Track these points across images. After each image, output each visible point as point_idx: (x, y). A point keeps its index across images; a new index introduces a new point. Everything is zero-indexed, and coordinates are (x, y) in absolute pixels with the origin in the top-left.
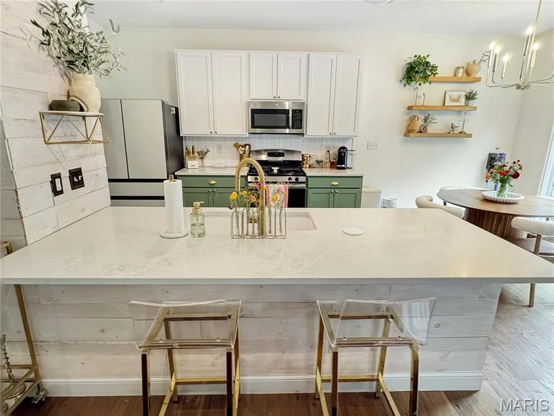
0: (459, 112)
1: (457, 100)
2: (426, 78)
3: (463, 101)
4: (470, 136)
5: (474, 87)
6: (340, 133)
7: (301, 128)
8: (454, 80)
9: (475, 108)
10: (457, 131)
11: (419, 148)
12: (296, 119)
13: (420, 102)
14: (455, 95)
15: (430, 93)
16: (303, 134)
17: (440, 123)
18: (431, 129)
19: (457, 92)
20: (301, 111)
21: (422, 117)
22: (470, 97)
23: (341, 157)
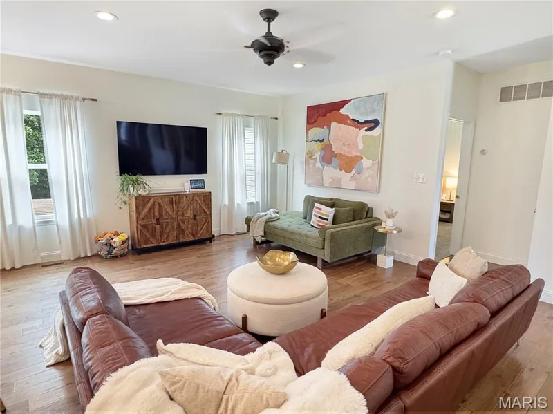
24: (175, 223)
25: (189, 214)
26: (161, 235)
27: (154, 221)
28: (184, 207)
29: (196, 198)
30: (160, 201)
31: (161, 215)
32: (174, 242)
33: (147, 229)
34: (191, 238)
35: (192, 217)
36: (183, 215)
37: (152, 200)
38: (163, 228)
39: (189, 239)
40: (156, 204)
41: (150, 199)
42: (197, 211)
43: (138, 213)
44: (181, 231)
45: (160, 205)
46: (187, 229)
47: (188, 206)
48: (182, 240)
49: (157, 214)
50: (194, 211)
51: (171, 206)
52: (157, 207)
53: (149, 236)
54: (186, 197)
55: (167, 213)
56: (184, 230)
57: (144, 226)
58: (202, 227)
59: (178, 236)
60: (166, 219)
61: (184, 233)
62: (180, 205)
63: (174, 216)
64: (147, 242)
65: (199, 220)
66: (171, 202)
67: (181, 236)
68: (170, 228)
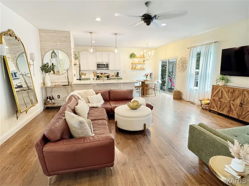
0: (143, 64)
2: (134, 57)
4: (145, 69)
5: (144, 59)
6: (117, 69)
8: (141, 58)
9: (145, 63)
10: (142, 68)
11: (135, 72)
12: (107, 66)
13: (134, 62)
14: (141, 61)
15: (136, 60)
16: (108, 69)
17: (139, 67)
18: (137, 68)
20: (108, 64)
21: (135, 65)
22: (144, 61)
23: (118, 74)
24: (228, 104)
25: (238, 101)
26: (220, 108)
27: (218, 98)
28: (235, 96)
29: (245, 92)
30: (223, 89)
31: (222, 97)
32: (226, 114)
33: (215, 102)
34: (236, 117)
35: (239, 104)
36: (234, 100)
37: (219, 88)
38: (222, 104)
39: (233, 116)
40: (221, 91)
41: (218, 87)
42: (244, 102)
43: (213, 93)
44: (230, 110)
45: (222, 91)
46: (235, 110)
47: (238, 96)
48: (230, 115)
49: (220, 96)
50: (241, 101)
51: (228, 94)
52: (221, 92)
53: (215, 105)
54: (238, 90)
55: (225, 97)
56: (232, 110)
57: (213, 100)
58: (246, 113)
59: (229, 112)
60: (224, 100)
61: (233, 112)
62: (233, 94)
63: (229, 99)
64: (213, 108)
65: (245, 108)
66: (229, 92)
67: (231, 112)
68: (225, 105)
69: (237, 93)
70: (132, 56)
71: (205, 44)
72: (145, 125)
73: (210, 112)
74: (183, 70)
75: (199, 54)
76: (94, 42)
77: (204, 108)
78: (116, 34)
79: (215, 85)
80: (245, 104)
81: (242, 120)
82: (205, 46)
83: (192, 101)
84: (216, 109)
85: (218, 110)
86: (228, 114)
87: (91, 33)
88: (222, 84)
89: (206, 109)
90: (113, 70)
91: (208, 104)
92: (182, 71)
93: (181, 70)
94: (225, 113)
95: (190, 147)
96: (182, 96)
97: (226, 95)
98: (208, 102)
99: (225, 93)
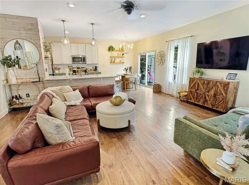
0: (122, 58)
1: (121, 55)
2: (113, 50)
3: (122, 56)
4: (124, 63)
5: (123, 52)
6: (95, 63)
7: (85, 61)
8: (120, 51)
9: (124, 57)
10: (122, 62)
11: (114, 66)
12: (84, 60)
13: (113, 56)
14: (120, 54)
15: (115, 54)
16: (86, 63)
17: (118, 60)
18: (116, 62)
19: (120, 53)
20: (85, 58)
21: (114, 59)
22: (123, 54)
23: (96, 68)
24: (204, 95)
25: (212, 92)
26: (197, 99)
27: (195, 90)
28: (210, 87)
29: (218, 84)
30: (199, 81)
31: (198, 89)
32: (202, 104)
33: (192, 93)
34: (210, 107)
35: (213, 95)
36: (208, 92)
37: (195, 81)
38: (198, 95)
39: (208, 106)
40: (197, 83)
41: (195, 80)
42: (217, 93)
43: (190, 85)
44: (206, 101)
46: (210, 101)
47: (212, 88)
48: (206, 105)
49: (196, 88)
50: (215, 92)
51: (203, 86)
52: (197, 84)
53: (192, 97)
54: (213, 82)
55: (201, 89)
56: (207, 100)
57: (191, 91)
58: (219, 103)
59: (204, 102)
60: (200, 92)
61: (207, 102)
62: (208, 86)
63: (204, 91)
64: (191, 99)
65: (218, 98)
66: (204, 83)
67: (206, 103)
68: (201, 96)
69: (211, 85)
70: (111, 49)
71: (182, 38)
72: (129, 121)
73: (187, 103)
74: (162, 63)
75: (176, 48)
76: (68, 32)
77: (183, 99)
78: (92, 24)
79: (192, 77)
80: (218, 94)
81: (216, 109)
82: (182, 40)
83: (171, 94)
84: (193, 101)
85: (194, 101)
86: (203, 105)
87: (63, 21)
88: (198, 77)
89: (184, 101)
90: (90, 64)
91: (186, 96)
92: (161, 65)
93: (160, 63)
94: (200, 103)
95: (176, 141)
96: (161, 89)
97: (202, 87)
98: (186, 94)
99: (201, 85)
